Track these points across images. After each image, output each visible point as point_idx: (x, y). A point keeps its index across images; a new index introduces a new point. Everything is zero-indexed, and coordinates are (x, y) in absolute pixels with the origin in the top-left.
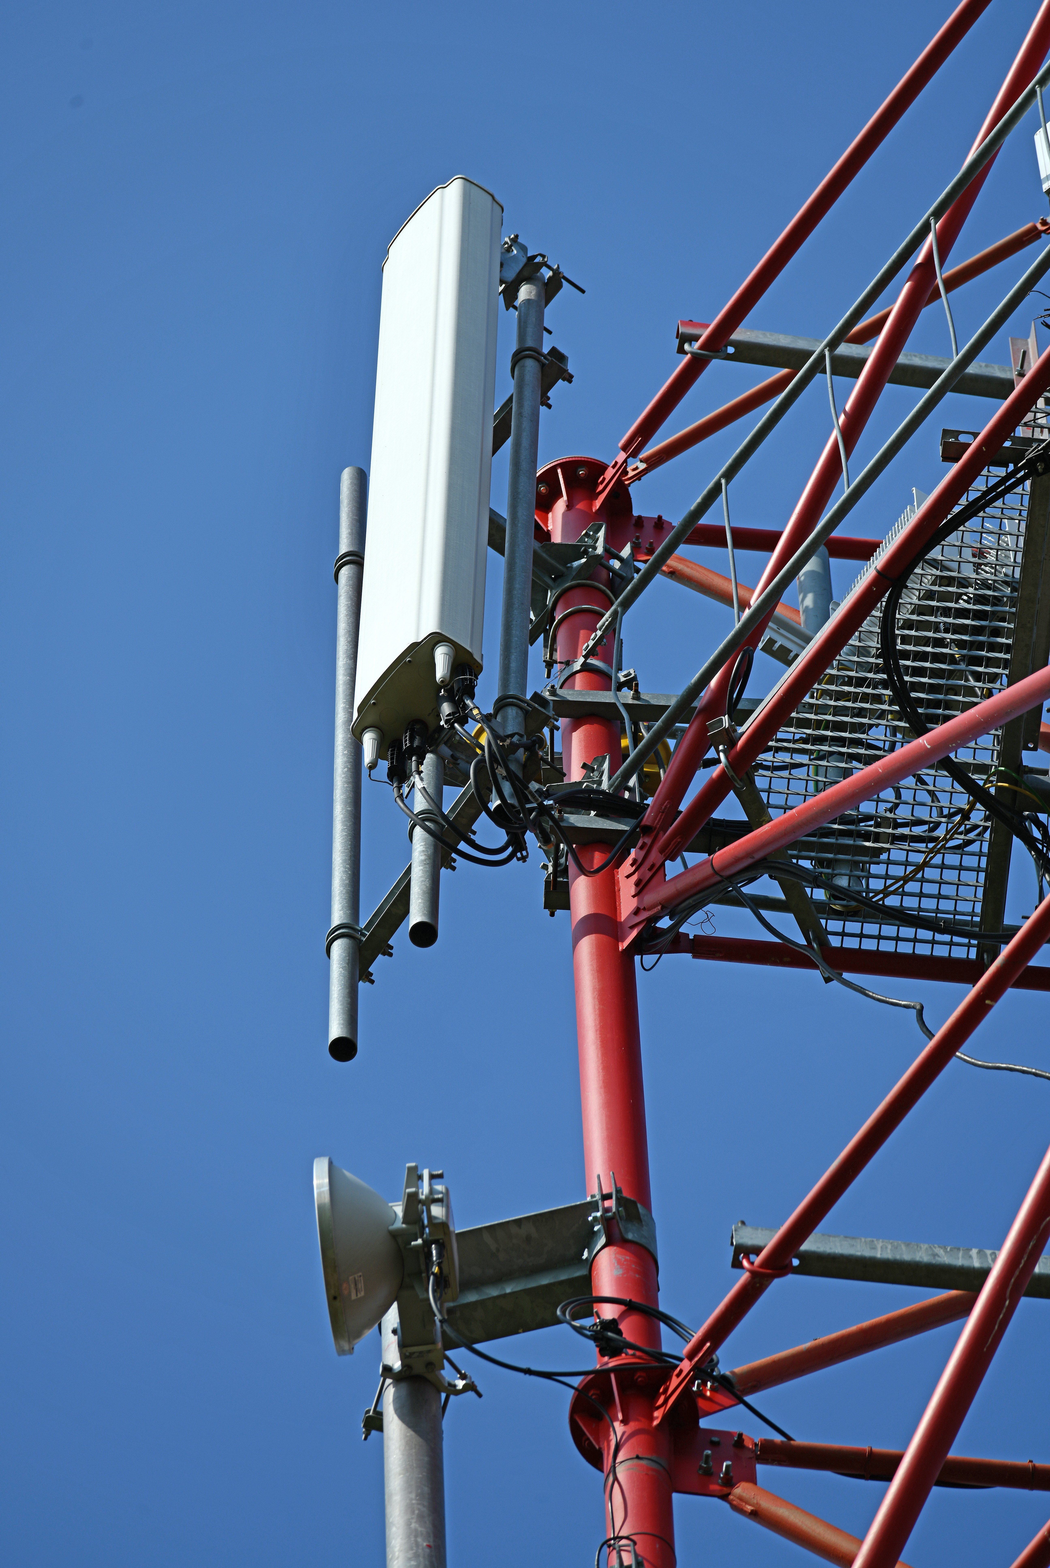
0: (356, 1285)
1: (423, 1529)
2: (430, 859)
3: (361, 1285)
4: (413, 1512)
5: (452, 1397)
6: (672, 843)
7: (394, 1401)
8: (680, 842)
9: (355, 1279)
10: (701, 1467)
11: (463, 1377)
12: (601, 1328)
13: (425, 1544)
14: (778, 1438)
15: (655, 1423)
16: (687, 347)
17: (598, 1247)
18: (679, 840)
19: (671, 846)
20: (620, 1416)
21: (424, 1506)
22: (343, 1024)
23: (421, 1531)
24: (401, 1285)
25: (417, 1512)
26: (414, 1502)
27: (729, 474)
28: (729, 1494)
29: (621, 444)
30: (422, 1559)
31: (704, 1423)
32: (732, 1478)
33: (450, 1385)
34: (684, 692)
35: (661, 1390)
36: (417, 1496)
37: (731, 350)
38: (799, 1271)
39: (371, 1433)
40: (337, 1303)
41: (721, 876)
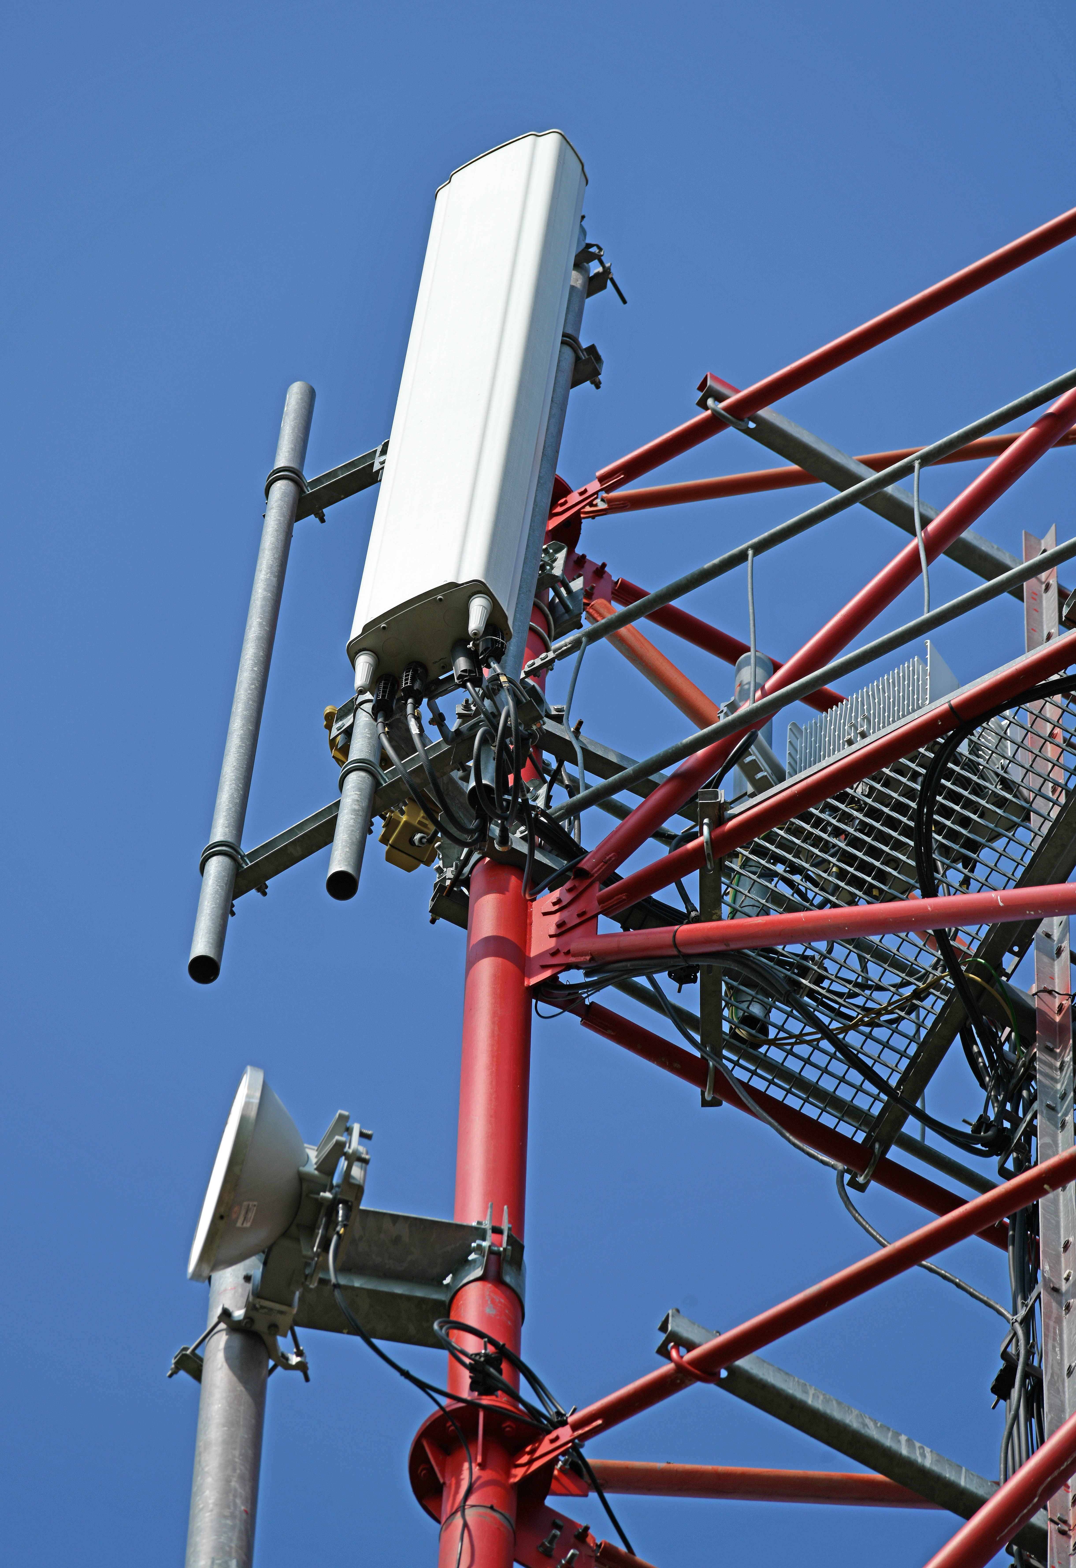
0: (246, 1213)
1: (242, 1492)
2: (363, 811)
3: (251, 1215)
4: (234, 1470)
5: (279, 1369)
6: (615, 898)
7: (225, 1348)
8: (624, 900)
9: (249, 1205)
10: (543, 1545)
11: (299, 1353)
12: (485, 1361)
13: (243, 1508)
14: (623, 1548)
15: (513, 1480)
16: (710, 402)
17: (471, 1277)
18: (624, 897)
19: (613, 900)
20: (479, 1460)
21: (246, 1469)
22: (212, 944)
23: (240, 1493)
24: (286, 1231)
25: (238, 1471)
26: (237, 1460)
27: (760, 548)
29: (598, 474)
30: (238, 1522)
31: (550, 1502)
33: (283, 1356)
34: (670, 749)
35: (528, 1449)
36: (240, 1455)
37: (752, 425)
38: (723, 1384)
39: (182, 1373)
40: (221, 1224)
41: (679, 951)
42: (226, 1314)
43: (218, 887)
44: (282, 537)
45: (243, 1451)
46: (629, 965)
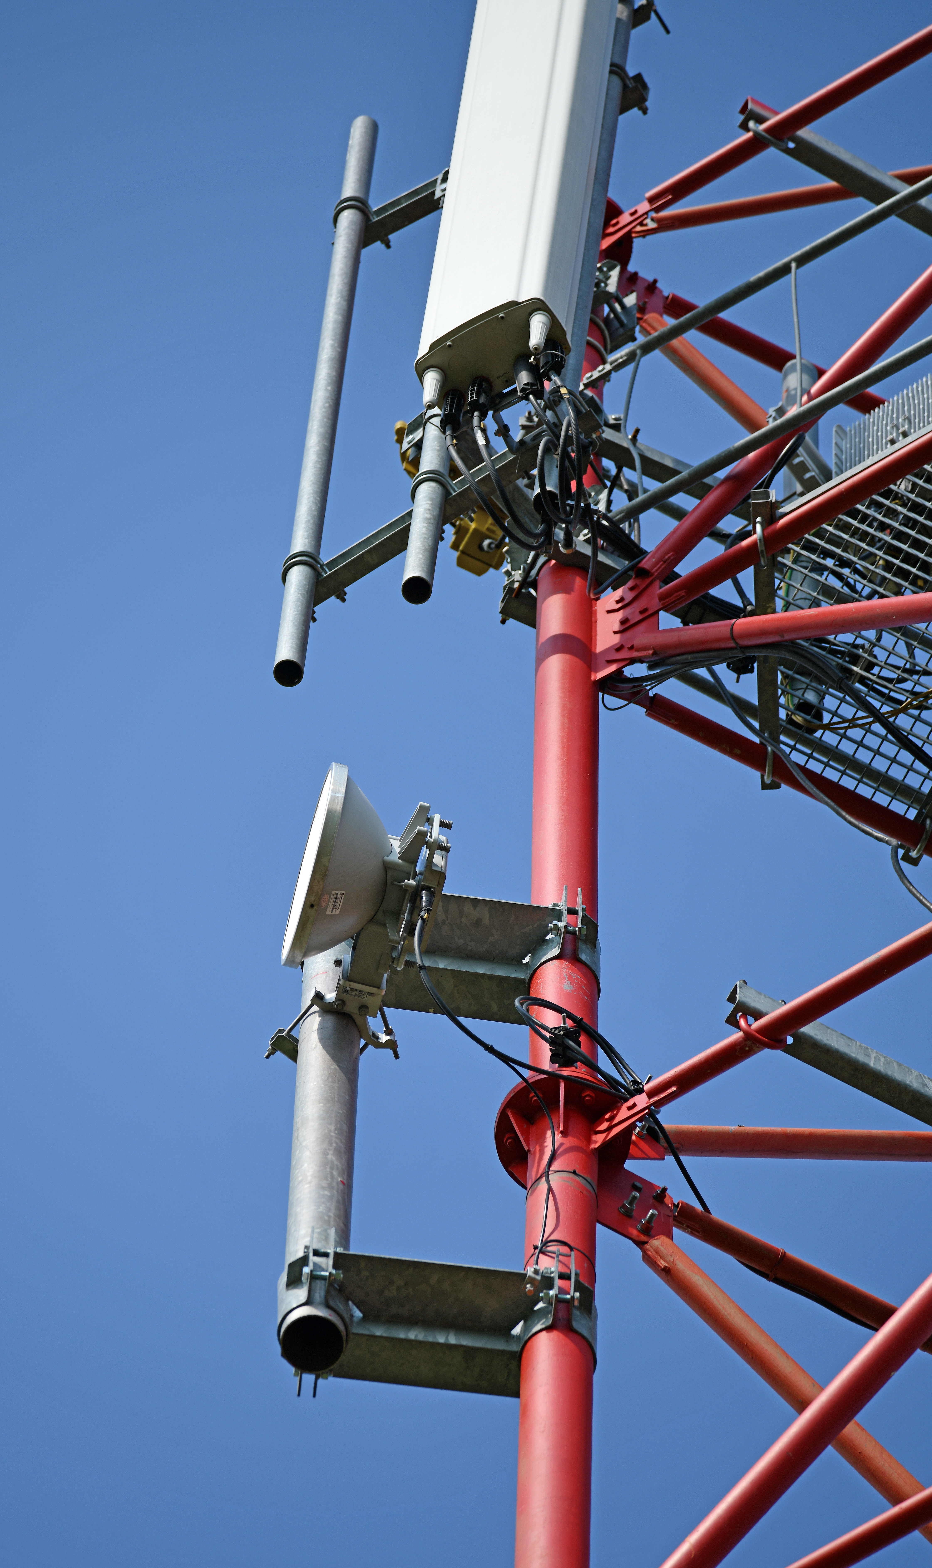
0: (335, 901)
1: (339, 1164)
2: (435, 519)
3: (340, 903)
4: (331, 1144)
5: (370, 1047)
6: (675, 595)
7: (318, 1029)
8: (683, 596)
9: (337, 895)
10: (624, 1206)
11: (389, 1032)
12: (564, 1034)
13: (340, 1179)
14: (699, 1207)
15: (593, 1146)
16: (751, 124)
17: (549, 956)
18: (683, 594)
19: (673, 597)
20: (561, 1128)
21: (342, 1142)
22: (295, 649)
23: (337, 1165)
24: (373, 918)
25: (334, 1145)
26: (333, 1134)
27: (802, 260)
28: (647, 1243)
29: (648, 195)
30: (335, 1192)
31: (630, 1165)
32: (652, 1227)
33: (374, 1035)
34: (722, 453)
35: (607, 1116)
36: (336, 1129)
37: (791, 145)
38: (790, 1050)
39: (279, 1054)
40: (312, 912)
41: (737, 643)
42: (319, 997)
43: (299, 595)
44: (350, 263)
45: (339, 1126)
46: (689, 658)
